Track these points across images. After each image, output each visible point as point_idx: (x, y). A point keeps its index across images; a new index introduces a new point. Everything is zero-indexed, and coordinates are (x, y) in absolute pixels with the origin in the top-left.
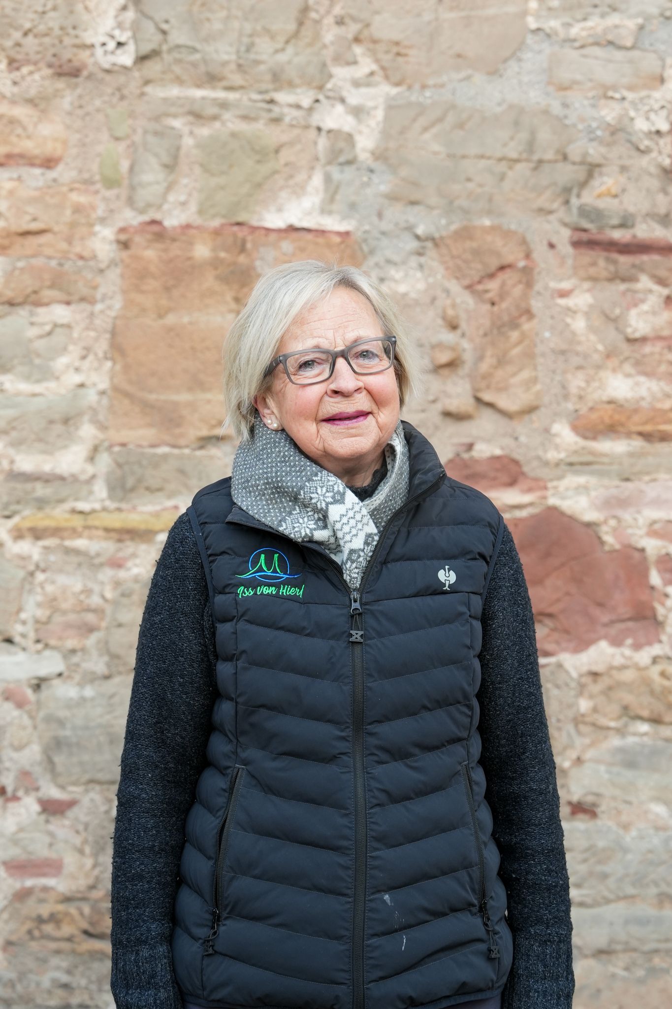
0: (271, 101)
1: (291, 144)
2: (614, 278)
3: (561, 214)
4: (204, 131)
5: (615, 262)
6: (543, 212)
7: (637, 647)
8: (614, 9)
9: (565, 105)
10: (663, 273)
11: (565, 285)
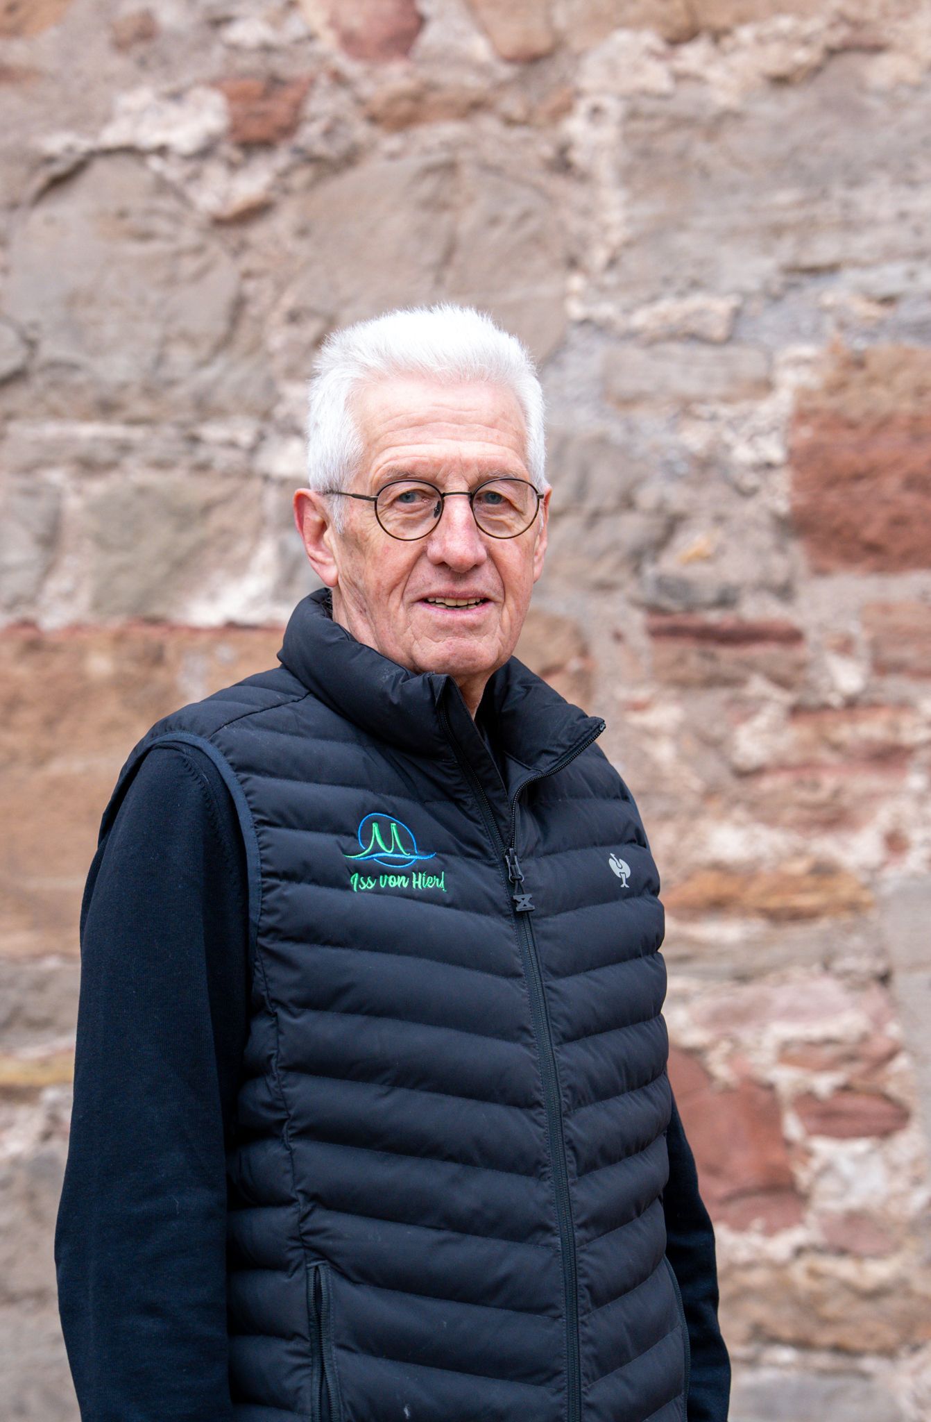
0: (195, 440)
1: (225, 501)
2: (712, 682)
3: (631, 588)
4: (98, 487)
5: (712, 657)
6: (605, 587)
7: (770, 1231)
8: (695, 285)
9: (631, 429)
10: (783, 670)
11: (642, 694)
